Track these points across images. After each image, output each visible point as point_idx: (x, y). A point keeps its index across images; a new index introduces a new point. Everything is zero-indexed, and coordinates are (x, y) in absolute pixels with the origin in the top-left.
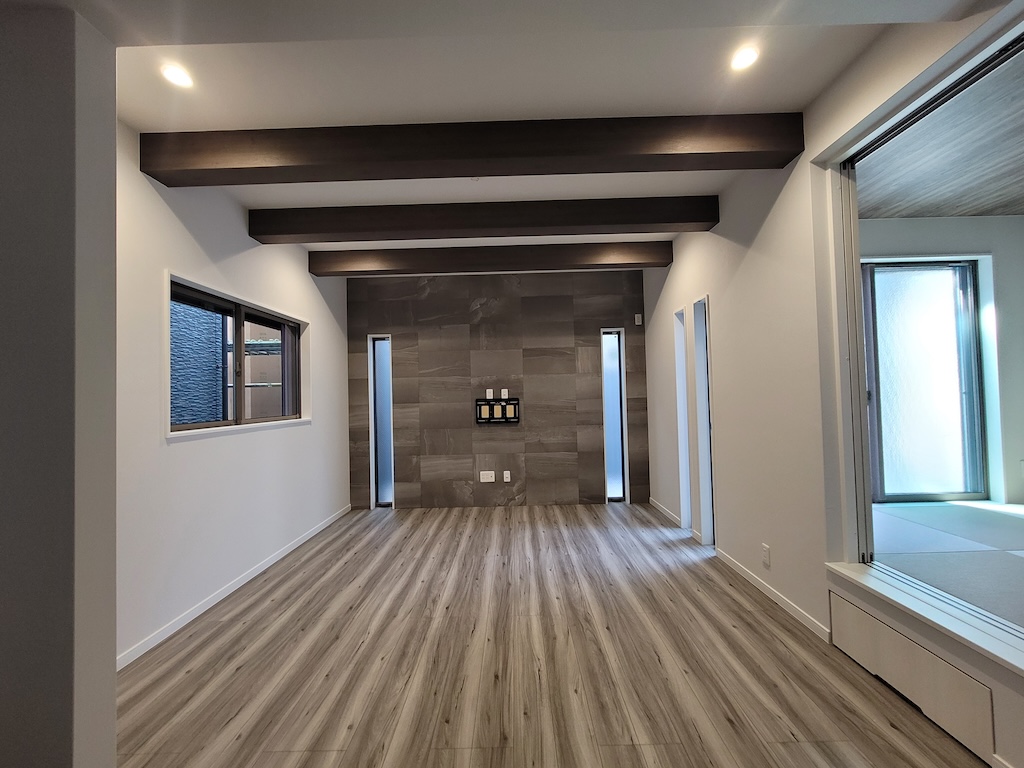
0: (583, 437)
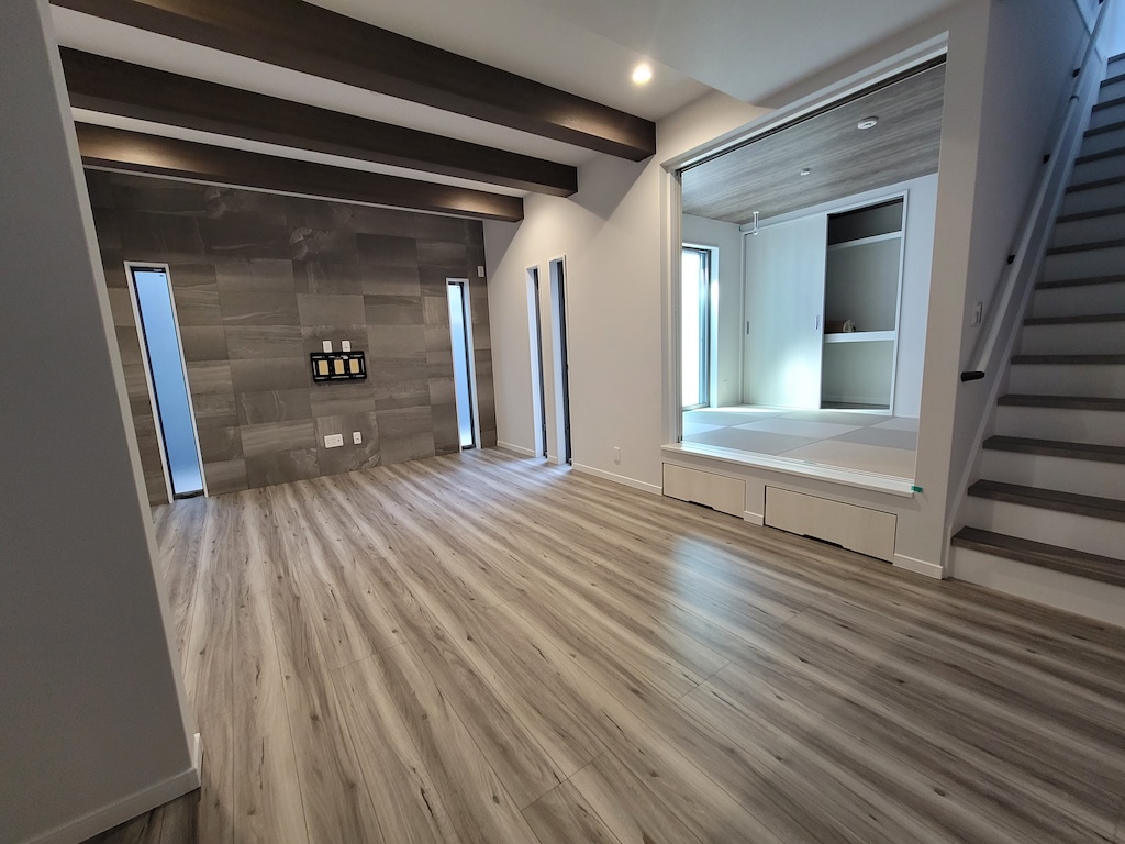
0: (435, 390)
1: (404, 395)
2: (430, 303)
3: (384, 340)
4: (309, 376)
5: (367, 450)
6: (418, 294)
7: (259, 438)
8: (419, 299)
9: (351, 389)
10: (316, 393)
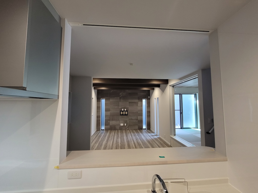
0: (139, 118)
1: (134, 118)
2: (139, 103)
3: (131, 109)
4: (120, 114)
5: (127, 127)
6: (137, 101)
7: (112, 123)
8: (137, 102)
9: (125, 117)
10: (120, 117)
